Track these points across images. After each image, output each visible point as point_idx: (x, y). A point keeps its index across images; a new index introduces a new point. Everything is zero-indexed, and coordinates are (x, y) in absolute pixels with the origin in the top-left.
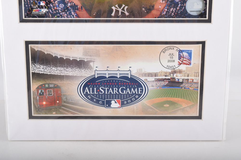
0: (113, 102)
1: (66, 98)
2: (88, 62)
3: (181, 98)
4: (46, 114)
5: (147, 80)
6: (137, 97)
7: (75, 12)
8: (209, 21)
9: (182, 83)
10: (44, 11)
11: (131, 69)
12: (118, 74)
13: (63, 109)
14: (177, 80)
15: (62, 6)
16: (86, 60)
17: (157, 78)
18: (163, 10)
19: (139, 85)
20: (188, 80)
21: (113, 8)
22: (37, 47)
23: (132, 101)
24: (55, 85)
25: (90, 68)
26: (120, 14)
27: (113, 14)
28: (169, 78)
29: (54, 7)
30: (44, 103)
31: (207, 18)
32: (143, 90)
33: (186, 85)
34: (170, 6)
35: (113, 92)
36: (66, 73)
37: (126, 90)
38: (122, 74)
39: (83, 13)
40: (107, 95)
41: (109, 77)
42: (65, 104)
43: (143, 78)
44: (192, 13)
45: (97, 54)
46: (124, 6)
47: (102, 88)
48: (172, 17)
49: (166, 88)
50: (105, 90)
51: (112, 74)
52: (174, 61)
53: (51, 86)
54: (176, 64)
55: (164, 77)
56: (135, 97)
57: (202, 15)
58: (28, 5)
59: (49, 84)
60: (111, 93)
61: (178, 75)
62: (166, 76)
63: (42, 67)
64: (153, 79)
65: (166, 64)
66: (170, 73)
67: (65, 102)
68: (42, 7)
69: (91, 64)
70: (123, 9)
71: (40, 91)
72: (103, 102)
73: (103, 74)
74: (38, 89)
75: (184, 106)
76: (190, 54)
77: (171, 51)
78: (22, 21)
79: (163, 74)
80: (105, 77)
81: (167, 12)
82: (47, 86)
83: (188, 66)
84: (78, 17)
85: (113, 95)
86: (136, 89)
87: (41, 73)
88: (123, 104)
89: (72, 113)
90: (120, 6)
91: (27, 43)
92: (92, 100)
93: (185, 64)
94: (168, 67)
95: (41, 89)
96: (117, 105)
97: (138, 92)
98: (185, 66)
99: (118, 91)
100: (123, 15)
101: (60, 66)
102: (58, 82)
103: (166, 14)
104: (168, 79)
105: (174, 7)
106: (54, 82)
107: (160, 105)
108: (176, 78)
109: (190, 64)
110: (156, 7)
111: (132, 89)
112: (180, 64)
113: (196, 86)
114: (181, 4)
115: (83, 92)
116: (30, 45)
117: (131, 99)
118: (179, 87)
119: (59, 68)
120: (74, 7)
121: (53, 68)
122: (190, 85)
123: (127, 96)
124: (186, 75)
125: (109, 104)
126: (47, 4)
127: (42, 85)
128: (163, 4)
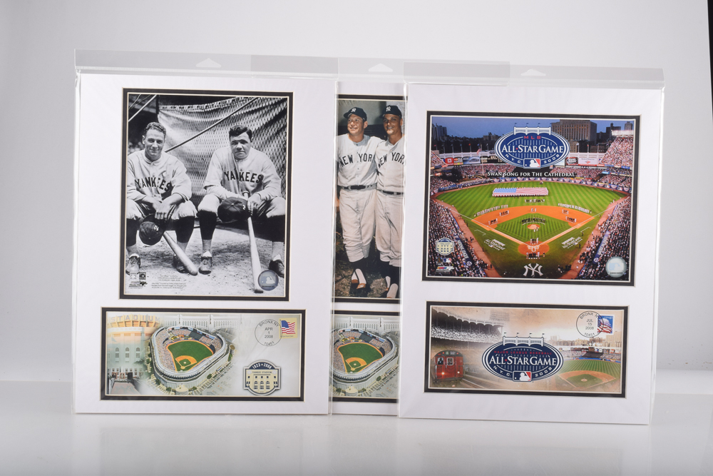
0: (522, 374)
1: (469, 369)
2: (496, 327)
3: (601, 371)
4: (444, 386)
5: (562, 349)
6: (550, 369)
7: (483, 270)
8: (632, 284)
9: (602, 354)
10: (450, 268)
11: (544, 336)
12: (529, 342)
13: (465, 382)
14: (596, 350)
15: (470, 263)
16: (493, 325)
17: (574, 347)
18: (580, 272)
19: (553, 355)
20: (609, 350)
21: (526, 267)
22: (439, 309)
23: (544, 374)
24: (456, 352)
25: (498, 334)
26: (533, 274)
27: (525, 274)
28: (587, 347)
29: (461, 264)
30: (443, 373)
31: (629, 281)
32: (557, 361)
33: (607, 357)
34: (588, 267)
35: (523, 362)
36: (470, 338)
37: (538, 360)
38: (533, 341)
39: (493, 271)
40: (516, 365)
41: (519, 345)
42: (467, 375)
43: (558, 347)
44: (613, 275)
45: (506, 318)
46: (537, 265)
47: (510, 358)
48: (591, 279)
49: (584, 359)
50: (513, 360)
51: (523, 341)
52: (593, 328)
53: (452, 353)
54: (595, 331)
55: (582, 347)
56: (547, 369)
57: (624, 277)
58: (432, 262)
59: (449, 352)
60: (520, 363)
61: (598, 344)
62: (583, 345)
63: (443, 331)
64: (568, 348)
65: (583, 331)
66: (588, 342)
67: (467, 373)
68: (448, 265)
69: (499, 329)
70: (537, 269)
71: (439, 360)
72: (511, 374)
73: (512, 341)
74: (437, 356)
75: (605, 381)
76: (611, 321)
77: (589, 317)
78: (424, 279)
79: (580, 342)
80: (514, 345)
81: (585, 273)
82: (447, 353)
83: (608, 334)
84: (487, 276)
85: (522, 366)
86: (549, 360)
87: (441, 338)
88: (534, 377)
89: (474, 386)
90: (533, 266)
91: (429, 304)
92: (498, 371)
93: (605, 331)
94: (586, 335)
95: (440, 356)
96: (527, 378)
97: (551, 363)
98: (606, 333)
99: (529, 362)
100: (537, 275)
101: (463, 331)
102: (460, 350)
103: (584, 275)
104: (586, 349)
105: (593, 268)
106: (456, 349)
107: (577, 380)
108: (595, 348)
109: (611, 332)
110: (573, 267)
111: (545, 360)
112: (600, 332)
113: (618, 357)
114: (601, 264)
115: (489, 362)
116: (431, 306)
117: (543, 372)
118: (598, 358)
119: (462, 333)
120: (483, 265)
121: (456, 333)
122: (611, 356)
123: (538, 368)
124: (607, 344)
125: (518, 376)
126: (453, 261)
127: (441, 352)
128: (581, 264)
